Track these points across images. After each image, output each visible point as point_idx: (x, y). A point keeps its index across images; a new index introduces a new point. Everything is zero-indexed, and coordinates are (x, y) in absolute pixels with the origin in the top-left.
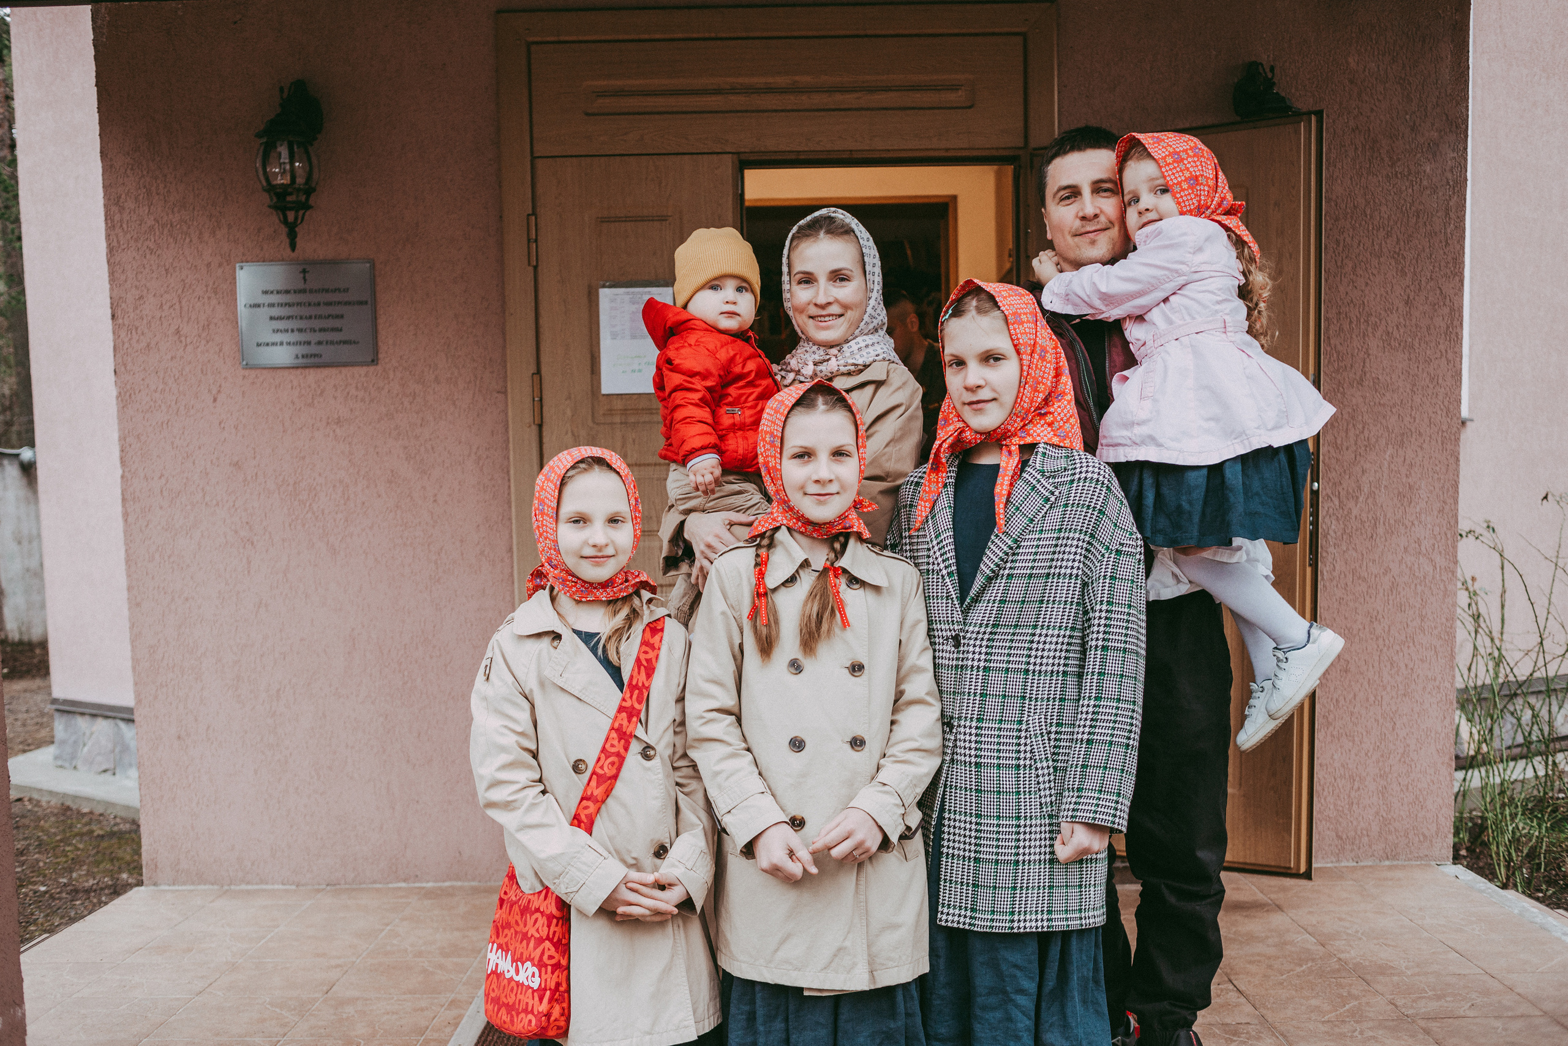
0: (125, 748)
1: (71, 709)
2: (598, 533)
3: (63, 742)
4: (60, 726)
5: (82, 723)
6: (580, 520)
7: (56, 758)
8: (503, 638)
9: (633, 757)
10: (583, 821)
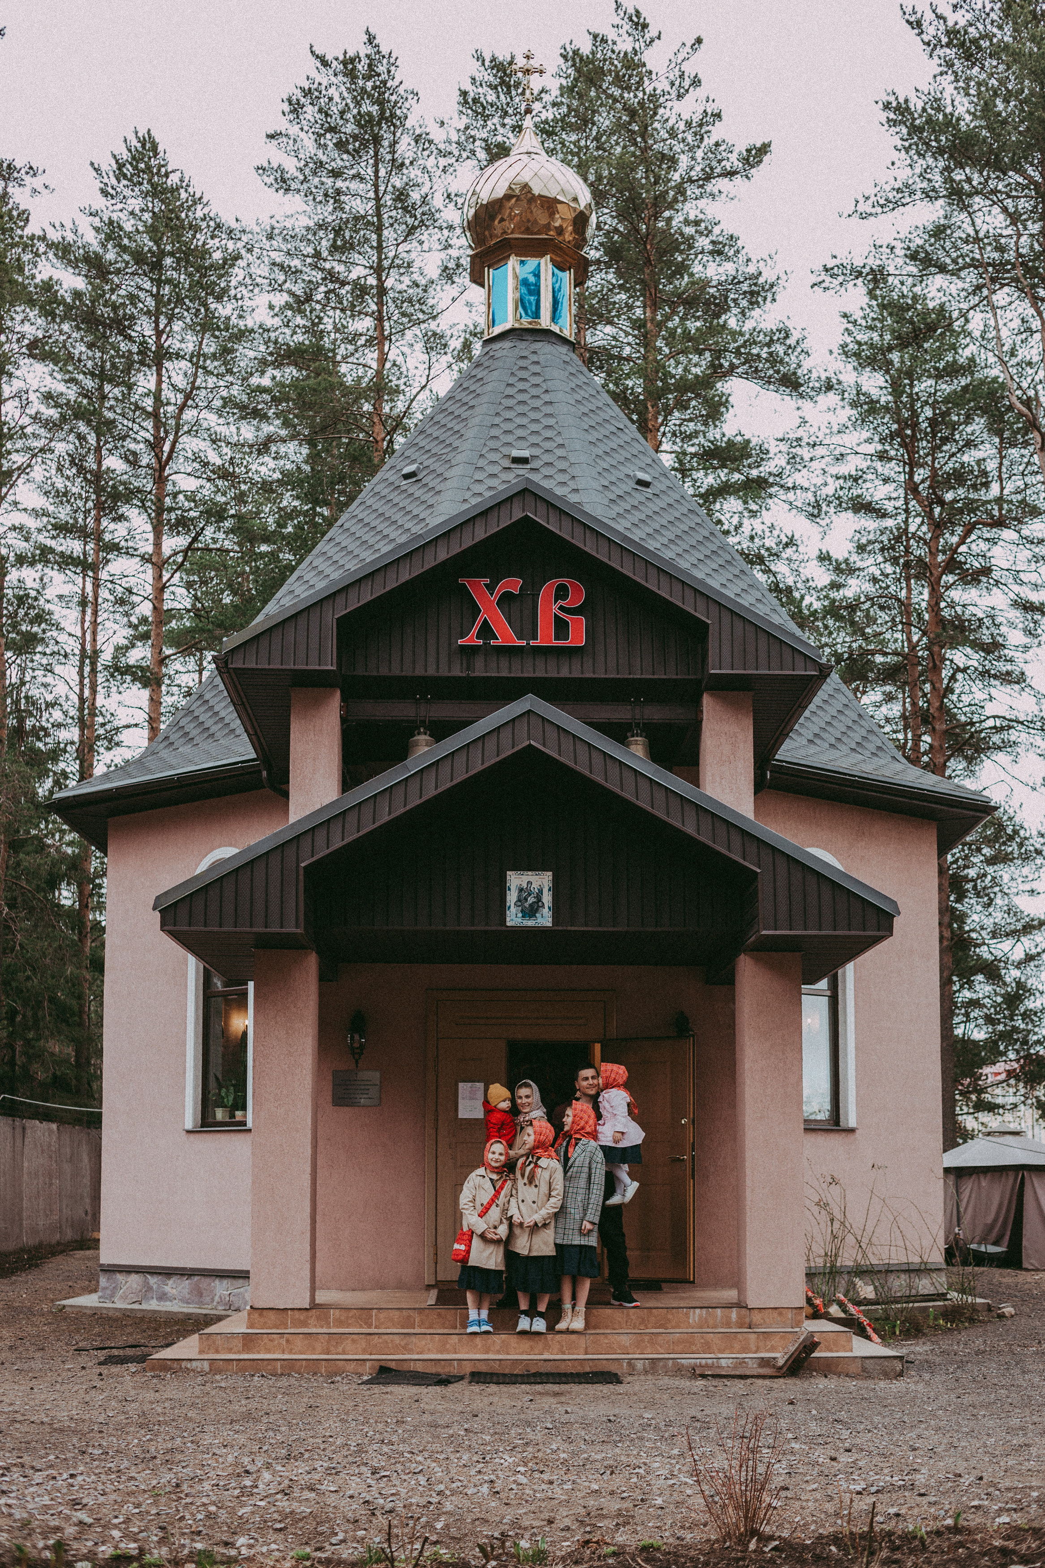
0: (150, 1289)
1: (113, 1270)
2: (496, 1156)
3: (105, 1288)
4: (103, 1281)
5: (120, 1277)
6: (494, 1153)
7: (100, 1297)
8: (473, 1175)
9: (494, 1206)
10: (480, 1216)
